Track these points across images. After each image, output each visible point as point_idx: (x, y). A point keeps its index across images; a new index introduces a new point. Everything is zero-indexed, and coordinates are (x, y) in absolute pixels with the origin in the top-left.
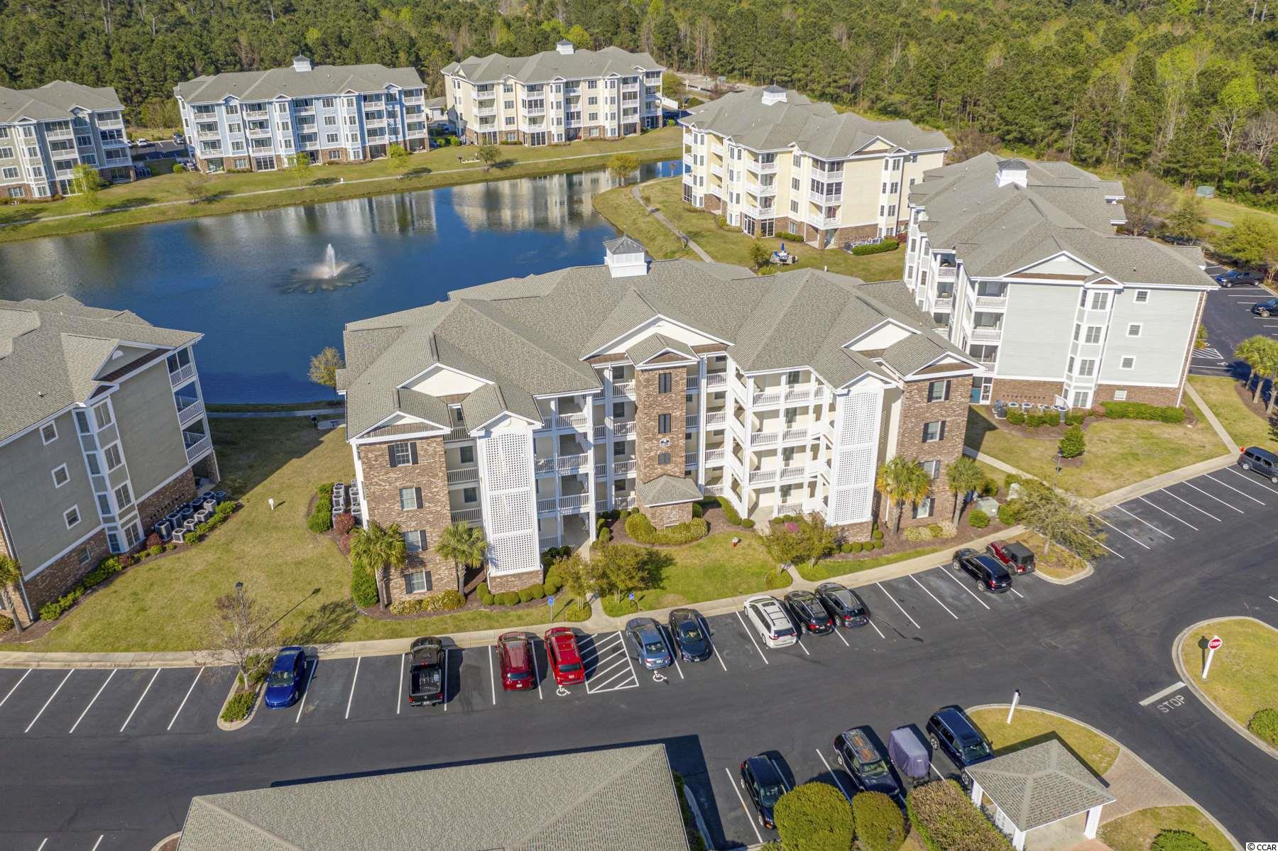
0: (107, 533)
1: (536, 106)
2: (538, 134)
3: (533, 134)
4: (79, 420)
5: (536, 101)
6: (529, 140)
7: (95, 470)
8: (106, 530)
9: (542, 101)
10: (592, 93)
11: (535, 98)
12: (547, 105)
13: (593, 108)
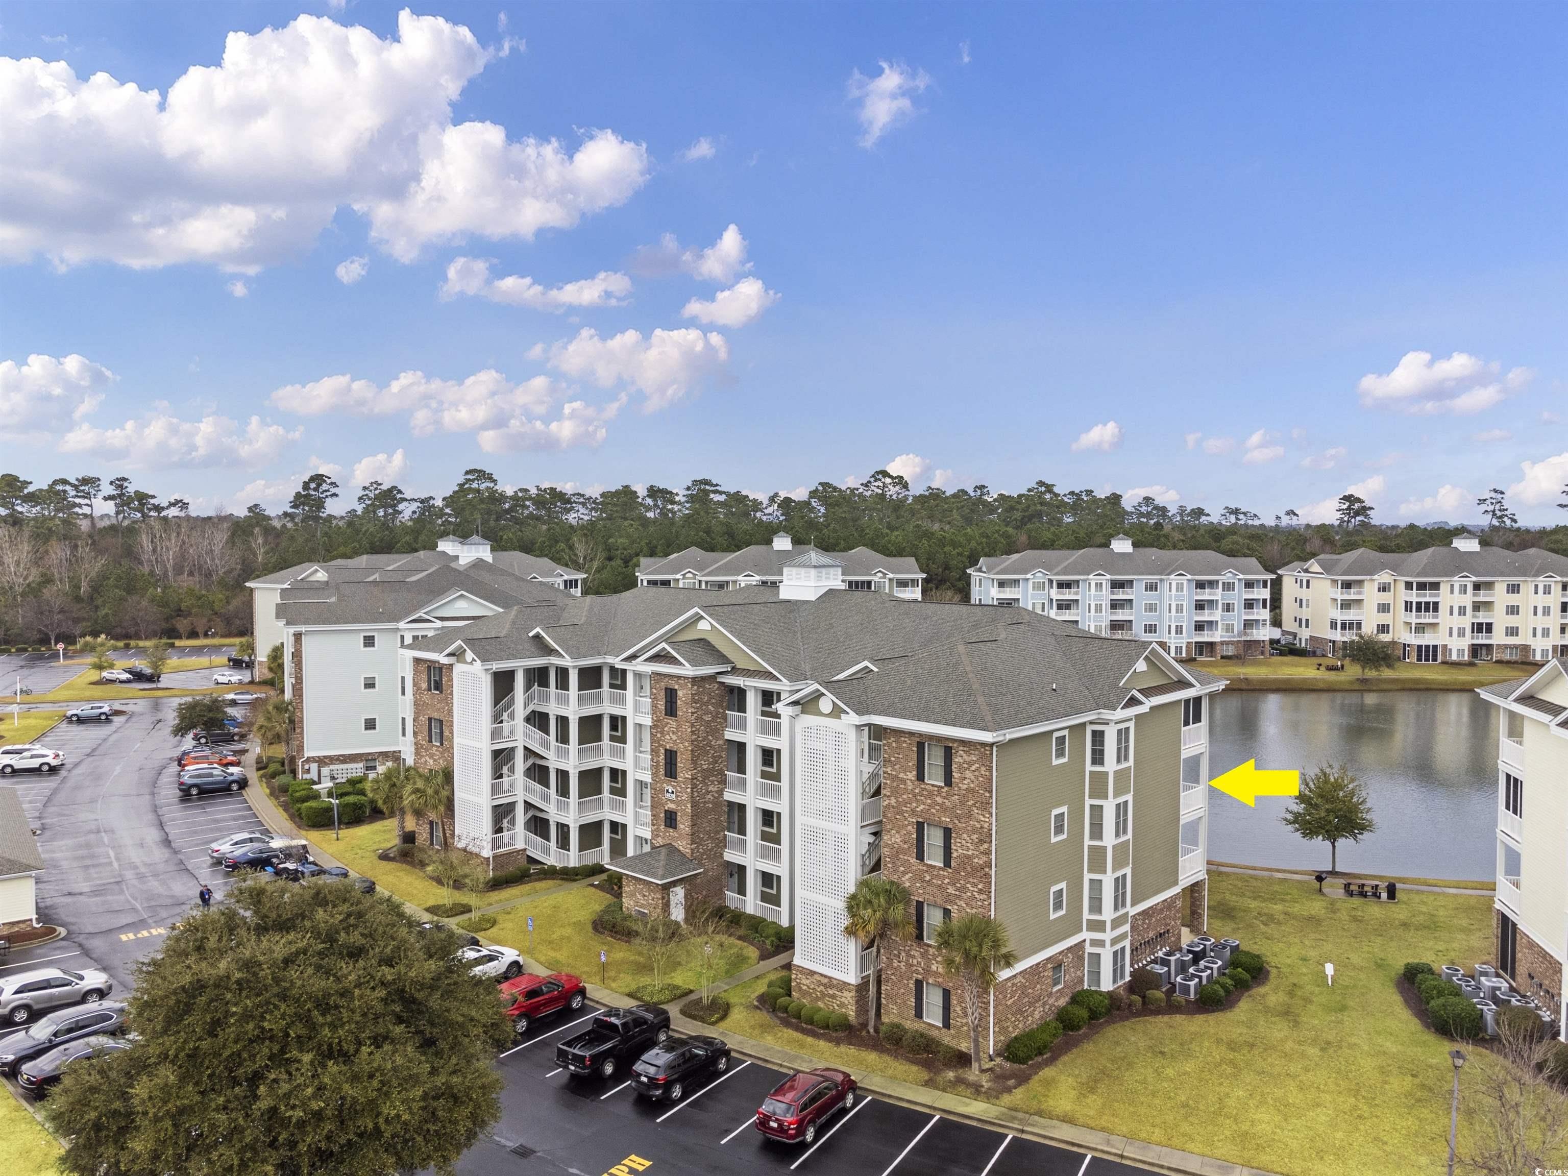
0: (1089, 949)
1: (1427, 610)
2: (1427, 647)
3: (1420, 647)
4: (1094, 743)
5: (1427, 604)
6: (1414, 655)
7: (1097, 831)
8: (1088, 943)
9: (1436, 605)
10: (1513, 599)
11: (1427, 599)
12: (1443, 609)
13: (1513, 621)
